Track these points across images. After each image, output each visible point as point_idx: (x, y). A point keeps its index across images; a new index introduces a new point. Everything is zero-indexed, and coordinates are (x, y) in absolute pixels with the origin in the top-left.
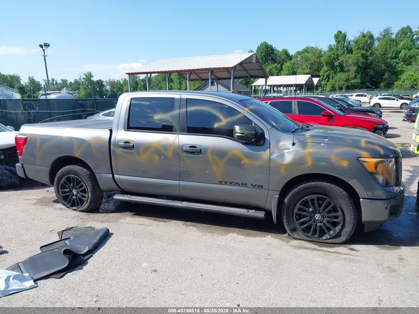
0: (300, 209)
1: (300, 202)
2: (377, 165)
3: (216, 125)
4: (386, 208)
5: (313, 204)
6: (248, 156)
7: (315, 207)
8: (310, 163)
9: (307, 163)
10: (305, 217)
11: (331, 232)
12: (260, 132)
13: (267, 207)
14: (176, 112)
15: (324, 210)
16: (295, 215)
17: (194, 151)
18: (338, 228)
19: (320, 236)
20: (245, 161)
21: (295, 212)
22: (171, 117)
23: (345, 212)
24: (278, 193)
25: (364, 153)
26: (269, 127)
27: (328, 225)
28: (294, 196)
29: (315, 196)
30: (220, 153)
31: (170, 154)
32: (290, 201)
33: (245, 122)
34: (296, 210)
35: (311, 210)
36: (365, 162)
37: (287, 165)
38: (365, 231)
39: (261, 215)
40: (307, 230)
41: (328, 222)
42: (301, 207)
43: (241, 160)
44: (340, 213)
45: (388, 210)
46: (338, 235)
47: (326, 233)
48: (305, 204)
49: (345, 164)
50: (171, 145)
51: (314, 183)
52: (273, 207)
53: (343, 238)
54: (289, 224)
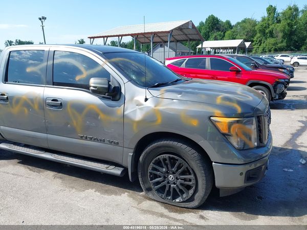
0: (154, 169)
1: (153, 161)
2: (230, 124)
3: (78, 78)
4: (241, 174)
5: (167, 165)
6: (104, 111)
7: (168, 168)
8: (159, 121)
9: (156, 120)
10: (160, 177)
11: (184, 196)
12: (117, 85)
13: (124, 164)
14: (44, 64)
15: (177, 171)
16: (149, 175)
17: (57, 104)
18: (191, 192)
19: (174, 198)
20: (102, 116)
21: (149, 171)
22: (41, 70)
23: (198, 176)
24: (132, 151)
25: (217, 112)
26: (125, 80)
27: (181, 187)
28: (148, 154)
29: (166, 156)
30: (79, 107)
31: (36, 107)
32: (145, 159)
33: (105, 74)
34: (150, 170)
35: (164, 170)
36: (216, 121)
37: (139, 122)
38: (221, 196)
39: (118, 171)
40: (161, 190)
41: (182, 184)
42: (155, 166)
43: (98, 115)
44: (192, 176)
45: (244, 175)
46: (191, 199)
47: (179, 196)
48: (158, 163)
49: (195, 123)
50: (36, 98)
51: (165, 142)
52: (128, 163)
53: (195, 203)
54: (144, 182)
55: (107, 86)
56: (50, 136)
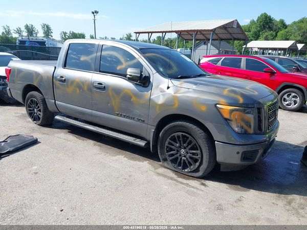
0: (170, 143)
1: (170, 137)
2: (232, 111)
3: (118, 68)
4: (238, 153)
5: (180, 141)
6: (136, 95)
7: (180, 144)
8: (176, 105)
9: (174, 105)
10: (174, 150)
11: (192, 167)
12: (147, 75)
13: (148, 138)
14: (94, 55)
15: (187, 146)
16: (166, 147)
17: (101, 87)
18: (198, 164)
19: (184, 168)
20: (133, 99)
21: (166, 145)
22: (91, 59)
23: (203, 151)
24: (154, 128)
25: (222, 100)
26: (154, 71)
27: (190, 160)
28: (166, 131)
29: (180, 134)
30: (117, 91)
31: (86, 88)
32: (163, 134)
33: (139, 66)
34: (167, 144)
35: (178, 145)
36: (220, 108)
37: (161, 105)
38: (221, 170)
39: (142, 143)
40: (174, 161)
41: (191, 158)
42: (170, 141)
43: (131, 98)
44: (199, 152)
45: (240, 154)
46: (197, 170)
47: (188, 167)
48: (173, 139)
49: (204, 108)
50: (86, 81)
51: (180, 122)
52: (150, 137)
53: (200, 174)
54: (161, 155)
55: (139, 75)
56: (94, 112)
